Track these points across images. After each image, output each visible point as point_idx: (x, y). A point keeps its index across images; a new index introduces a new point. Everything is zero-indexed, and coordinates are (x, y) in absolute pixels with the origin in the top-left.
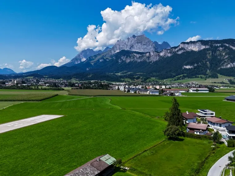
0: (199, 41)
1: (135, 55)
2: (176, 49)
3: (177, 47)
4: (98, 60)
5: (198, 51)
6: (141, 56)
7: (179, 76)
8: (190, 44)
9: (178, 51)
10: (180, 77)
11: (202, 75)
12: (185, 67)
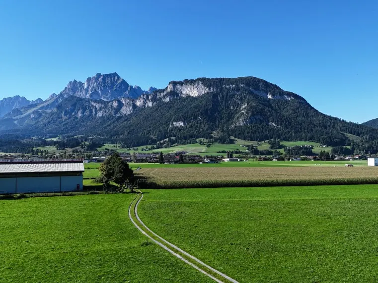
0: (199, 79)
1: (92, 106)
2: (162, 94)
3: (163, 91)
4: (29, 115)
5: (198, 97)
6: (103, 106)
7: (162, 141)
8: (184, 85)
9: (164, 97)
10: (164, 142)
11: (202, 139)
12: (174, 123)
